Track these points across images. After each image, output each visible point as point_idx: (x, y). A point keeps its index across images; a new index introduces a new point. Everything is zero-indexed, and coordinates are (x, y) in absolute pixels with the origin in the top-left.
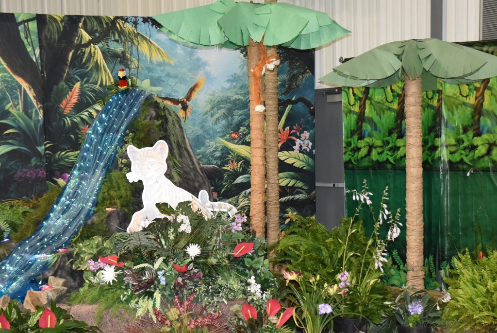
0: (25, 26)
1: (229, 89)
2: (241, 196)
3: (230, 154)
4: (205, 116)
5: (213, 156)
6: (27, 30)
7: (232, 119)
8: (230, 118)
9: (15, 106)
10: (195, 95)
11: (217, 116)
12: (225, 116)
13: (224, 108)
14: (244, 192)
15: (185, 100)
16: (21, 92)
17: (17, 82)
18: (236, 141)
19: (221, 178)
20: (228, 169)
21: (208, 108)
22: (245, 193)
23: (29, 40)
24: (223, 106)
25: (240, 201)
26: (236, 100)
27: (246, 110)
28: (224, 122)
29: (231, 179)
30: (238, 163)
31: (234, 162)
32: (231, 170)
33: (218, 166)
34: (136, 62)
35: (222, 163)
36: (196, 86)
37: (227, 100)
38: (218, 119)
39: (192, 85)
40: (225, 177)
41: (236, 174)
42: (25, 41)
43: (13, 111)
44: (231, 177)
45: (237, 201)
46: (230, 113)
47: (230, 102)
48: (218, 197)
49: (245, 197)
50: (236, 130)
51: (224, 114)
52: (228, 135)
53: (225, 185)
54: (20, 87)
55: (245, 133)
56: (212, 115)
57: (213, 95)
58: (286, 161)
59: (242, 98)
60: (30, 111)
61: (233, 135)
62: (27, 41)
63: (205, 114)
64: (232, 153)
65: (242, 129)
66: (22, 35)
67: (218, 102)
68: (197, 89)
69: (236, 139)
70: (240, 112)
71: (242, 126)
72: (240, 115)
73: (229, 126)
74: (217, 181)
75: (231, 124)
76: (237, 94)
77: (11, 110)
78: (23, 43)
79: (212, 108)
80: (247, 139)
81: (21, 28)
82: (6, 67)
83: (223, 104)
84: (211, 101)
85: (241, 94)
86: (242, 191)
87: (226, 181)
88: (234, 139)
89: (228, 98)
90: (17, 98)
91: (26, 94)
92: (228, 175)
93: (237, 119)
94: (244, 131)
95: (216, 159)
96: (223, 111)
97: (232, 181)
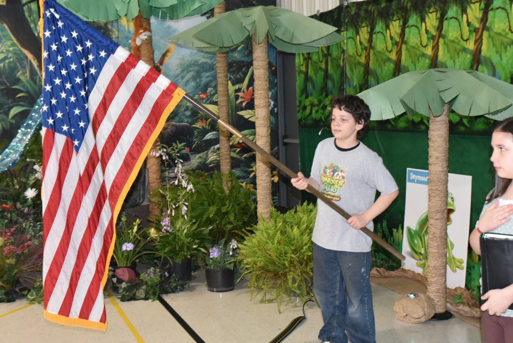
0: (28, 7)
1: (196, 54)
2: (210, 151)
3: (199, 113)
4: (176, 79)
5: (184, 115)
6: (30, 9)
7: (201, 81)
8: (198, 80)
9: (24, 74)
10: (167, 60)
11: (187, 78)
12: (194, 78)
13: (193, 70)
14: (212, 148)
15: (158, 64)
16: (27, 62)
17: (24, 54)
18: (205, 101)
19: (192, 135)
20: (198, 126)
21: (179, 71)
22: (214, 149)
23: (32, 18)
24: (192, 69)
25: (209, 155)
26: (203, 63)
27: (213, 72)
28: (193, 84)
29: (201, 136)
30: (207, 121)
31: (203, 120)
32: (200, 128)
33: (189, 123)
34: (117, 33)
35: (193, 121)
36: (168, 51)
37: (195, 64)
38: (187, 82)
39: (164, 51)
40: (196, 133)
41: (205, 132)
42: (29, 19)
43: (22, 78)
44: (201, 134)
45: (207, 156)
46: (198, 75)
47: (198, 65)
48: (190, 151)
49: (214, 152)
50: (204, 91)
51: (193, 76)
52: (197, 96)
53: (195, 141)
54: (27, 58)
55: (212, 93)
56: (182, 78)
57: (183, 59)
58: (250, 119)
59: (208, 61)
60: (35, 78)
61: (201, 96)
62: (31, 19)
63: (177, 76)
64: (201, 112)
65: (209, 89)
66: (27, 14)
67: (187, 65)
68: (169, 54)
69: (204, 99)
70: (208, 74)
71: (209, 87)
72: (207, 77)
73: (197, 87)
74: (188, 137)
75: (200, 85)
76: (204, 57)
77: (21, 77)
78: (27, 20)
79: (183, 71)
80: (214, 99)
81: (25, 8)
82: (15, 41)
83: (192, 67)
84: (181, 64)
85: (208, 58)
86: (211, 147)
87: (196, 138)
88: (202, 99)
89: (196, 61)
90: (24, 67)
91: (31, 64)
92: (198, 132)
93: (204, 80)
94: (211, 91)
95: (187, 117)
96: (192, 74)
97: (202, 137)
